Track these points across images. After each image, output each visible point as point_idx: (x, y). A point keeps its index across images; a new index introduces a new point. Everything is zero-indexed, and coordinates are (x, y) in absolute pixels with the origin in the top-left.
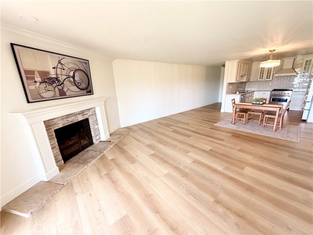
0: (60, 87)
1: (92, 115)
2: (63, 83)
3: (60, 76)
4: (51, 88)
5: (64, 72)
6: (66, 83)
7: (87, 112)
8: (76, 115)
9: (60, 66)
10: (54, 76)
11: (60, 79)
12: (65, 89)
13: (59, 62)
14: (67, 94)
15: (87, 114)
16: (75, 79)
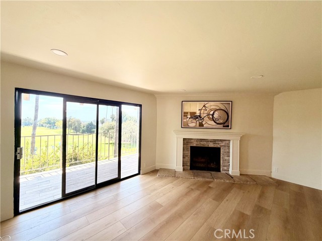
0: (200, 121)
2: (203, 119)
3: (202, 115)
4: (195, 121)
5: (206, 112)
6: (206, 119)
7: (220, 142)
8: (208, 141)
9: (204, 108)
10: (199, 114)
11: (202, 116)
12: (204, 123)
13: (204, 106)
14: (204, 126)
15: (219, 144)
16: (214, 116)
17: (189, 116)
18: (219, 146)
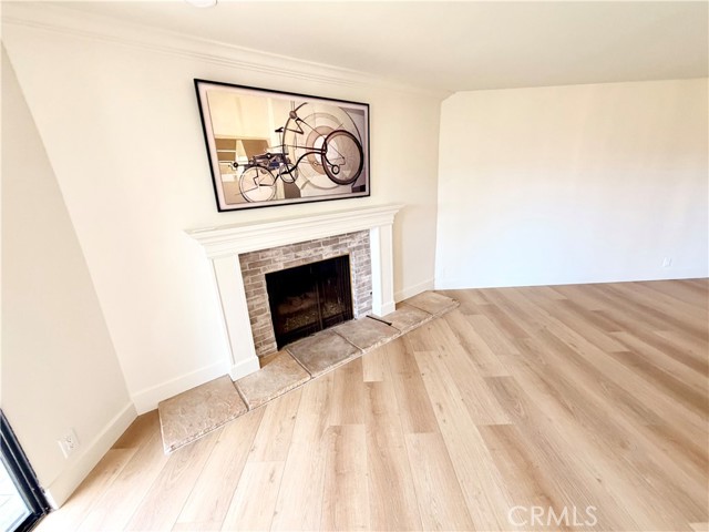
0: (287, 177)
1: (359, 248)
2: (295, 167)
4: (267, 178)
5: (301, 140)
6: (304, 167)
7: (348, 241)
8: (319, 245)
9: (293, 125)
10: (278, 151)
11: (290, 156)
12: (299, 183)
13: (293, 115)
14: (303, 193)
15: (346, 245)
16: (328, 156)
17: (242, 159)
18: (346, 252)
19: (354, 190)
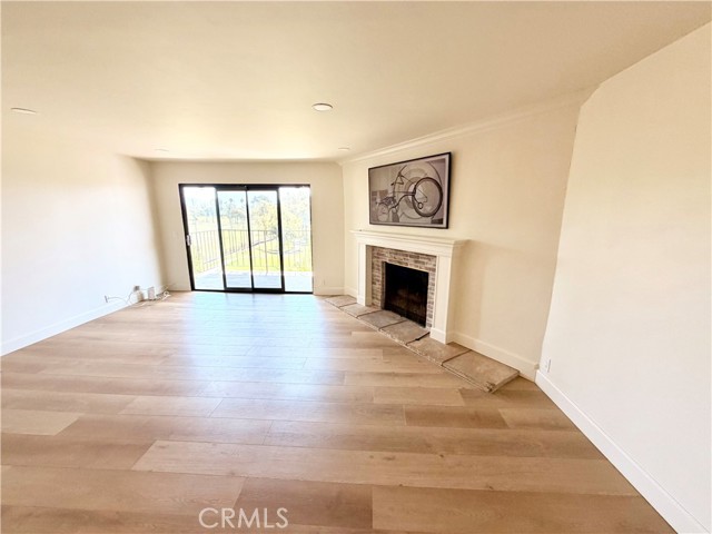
0: (394, 210)
2: (398, 204)
3: (397, 194)
4: (386, 210)
5: (402, 188)
6: (403, 203)
9: (399, 179)
10: (391, 195)
11: (396, 197)
12: (399, 214)
13: (400, 175)
16: (416, 196)
17: (379, 200)
19: (433, 222)
